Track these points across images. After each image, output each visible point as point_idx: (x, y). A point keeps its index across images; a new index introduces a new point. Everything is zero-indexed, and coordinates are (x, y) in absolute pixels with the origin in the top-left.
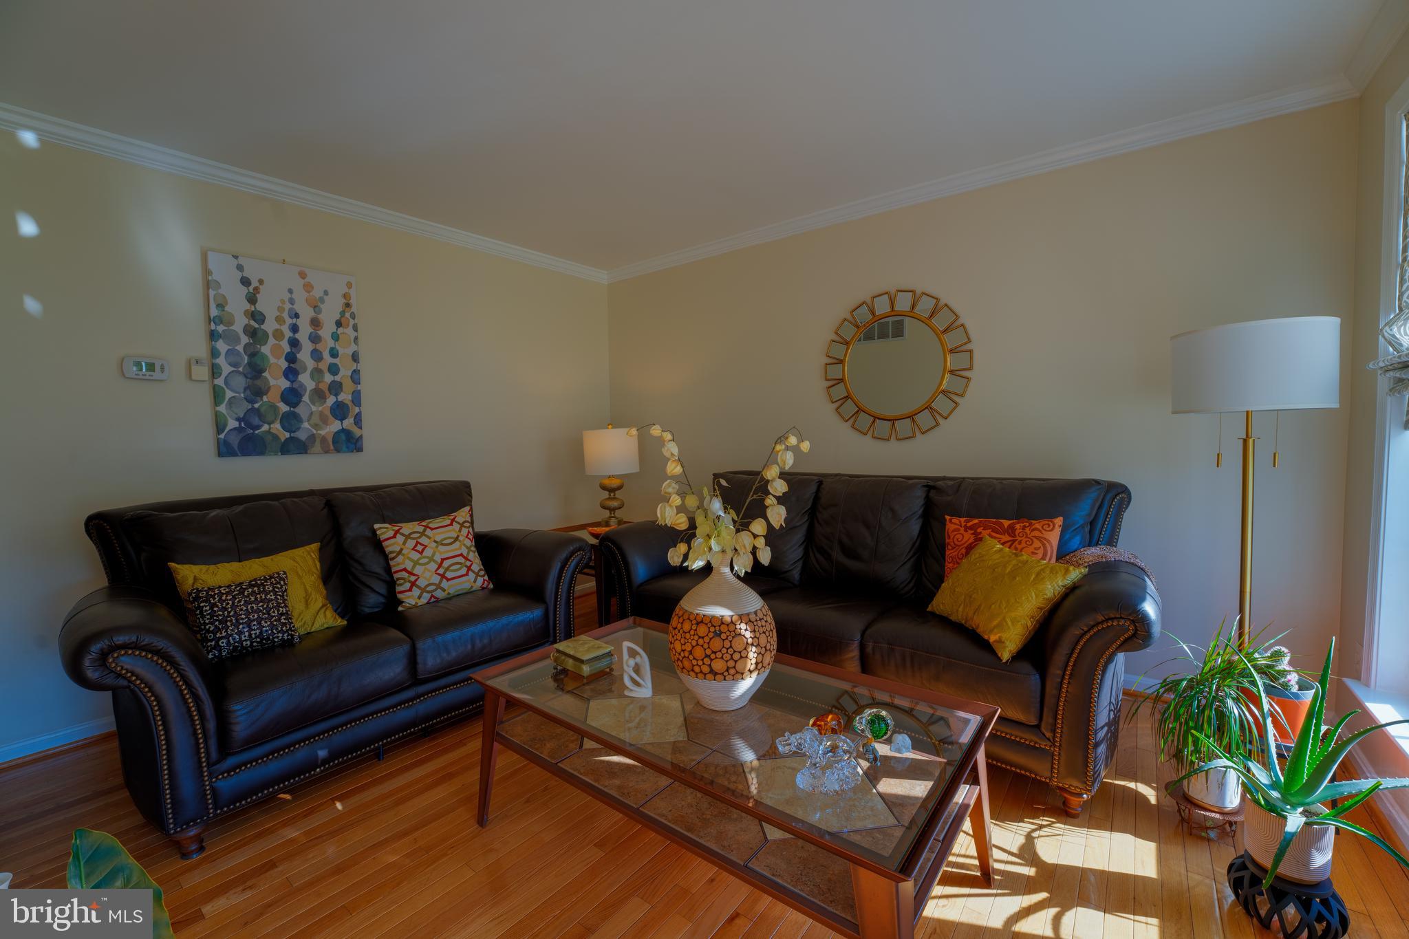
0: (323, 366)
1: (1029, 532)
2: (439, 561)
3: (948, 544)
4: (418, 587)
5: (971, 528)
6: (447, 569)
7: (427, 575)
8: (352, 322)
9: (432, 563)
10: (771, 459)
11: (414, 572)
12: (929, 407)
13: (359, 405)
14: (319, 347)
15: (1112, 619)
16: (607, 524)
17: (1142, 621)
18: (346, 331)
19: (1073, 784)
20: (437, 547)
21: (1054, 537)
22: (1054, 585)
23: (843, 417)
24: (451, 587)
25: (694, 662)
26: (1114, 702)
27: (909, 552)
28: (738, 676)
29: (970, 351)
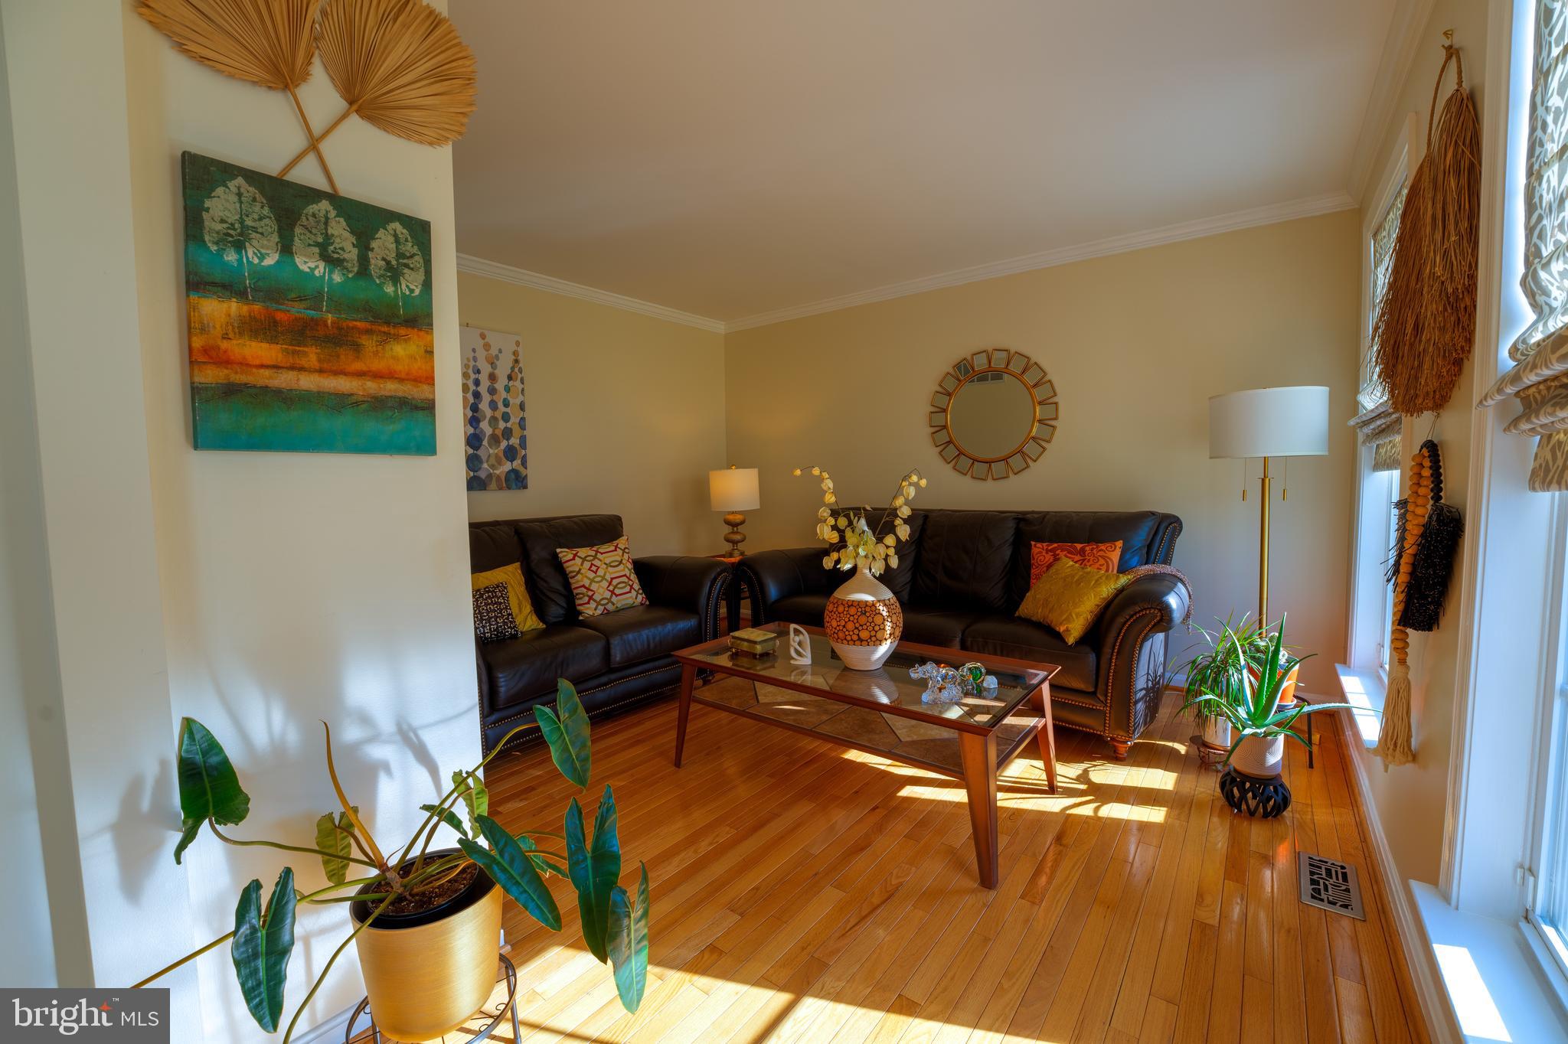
0: (498, 414)
1: (1095, 553)
2: (609, 580)
3: (1033, 564)
4: (595, 601)
5: (1051, 551)
6: (615, 587)
7: (601, 591)
8: (520, 376)
9: (604, 581)
10: (899, 491)
11: (591, 588)
12: (1020, 451)
13: (525, 449)
14: (495, 398)
15: (1145, 609)
16: (731, 555)
17: (1166, 610)
18: (515, 383)
19: (1120, 734)
20: (607, 568)
21: (1115, 556)
22: (1107, 590)
23: (945, 460)
24: (620, 602)
25: (847, 633)
26: (1152, 674)
27: (1002, 572)
28: (878, 642)
29: (1056, 403)
